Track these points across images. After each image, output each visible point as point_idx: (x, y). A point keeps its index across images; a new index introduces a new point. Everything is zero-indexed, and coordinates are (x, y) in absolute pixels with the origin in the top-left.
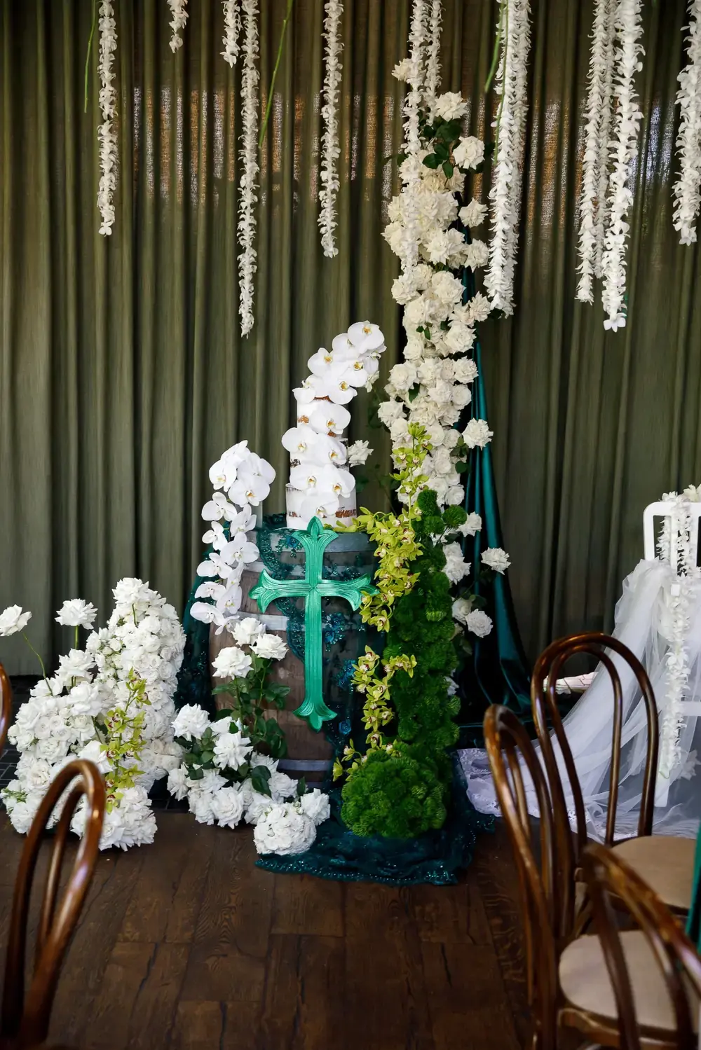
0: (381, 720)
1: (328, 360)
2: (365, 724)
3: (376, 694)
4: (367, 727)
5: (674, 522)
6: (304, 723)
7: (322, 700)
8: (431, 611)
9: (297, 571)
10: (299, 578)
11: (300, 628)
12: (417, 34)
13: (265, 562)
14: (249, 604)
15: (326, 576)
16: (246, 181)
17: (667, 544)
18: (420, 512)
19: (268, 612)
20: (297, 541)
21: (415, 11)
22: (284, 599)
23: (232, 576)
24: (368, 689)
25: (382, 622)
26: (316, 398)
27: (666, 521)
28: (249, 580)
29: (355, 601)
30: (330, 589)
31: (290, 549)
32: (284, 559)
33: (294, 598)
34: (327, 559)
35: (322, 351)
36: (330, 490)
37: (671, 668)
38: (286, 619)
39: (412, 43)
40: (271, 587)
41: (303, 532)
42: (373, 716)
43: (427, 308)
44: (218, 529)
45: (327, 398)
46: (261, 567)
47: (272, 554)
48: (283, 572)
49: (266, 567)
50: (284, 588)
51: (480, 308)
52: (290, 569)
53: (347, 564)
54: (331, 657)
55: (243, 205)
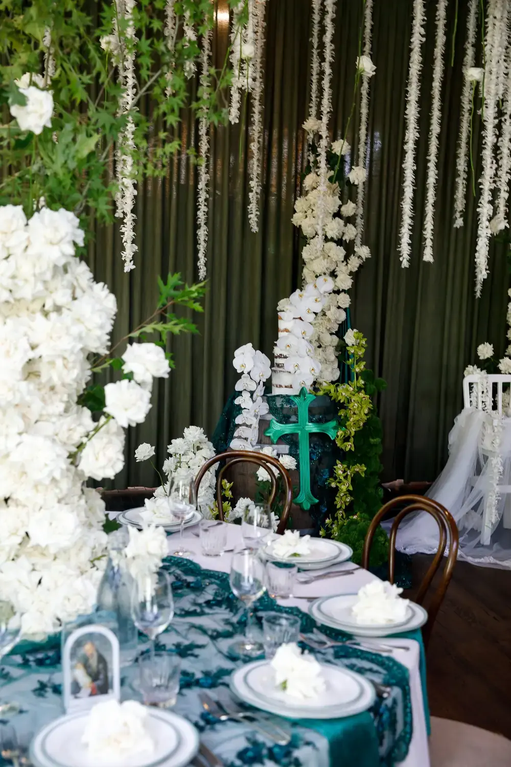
0: (345, 502)
1: (301, 296)
2: (336, 505)
3: (344, 488)
4: (338, 507)
5: (480, 386)
6: (298, 507)
7: (310, 492)
8: (373, 438)
9: (293, 418)
10: (294, 422)
11: (296, 452)
12: (325, 107)
13: (273, 414)
14: (263, 439)
15: (311, 421)
16: (202, 185)
17: (475, 398)
18: (363, 382)
19: (277, 443)
20: (293, 401)
21: (324, 93)
22: (287, 435)
23: (255, 422)
24: (338, 484)
25: (349, 446)
26: (294, 318)
27: (474, 385)
28: (264, 424)
29: (331, 434)
30: (313, 428)
31: (289, 406)
32: (285, 412)
33: (292, 434)
34: (311, 411)
35: (298, 291)
36: (308, 371)
37: (493, 466)
38: (288, 447)
39: (322, 112)
40: (278, 428)
41: (296, 396)
42: (342, 500)
43: (326, 264)
44: (246, 395)
45: (300, 318)
46: (270, 417)
47: (277, 409)
48: (285, 419)
49: (274, 417)
50: (287, 429)
51: (354, 264)
52: (289, 417)
53: (320, 414)
54: (315, 467)
55: (200, 200)
